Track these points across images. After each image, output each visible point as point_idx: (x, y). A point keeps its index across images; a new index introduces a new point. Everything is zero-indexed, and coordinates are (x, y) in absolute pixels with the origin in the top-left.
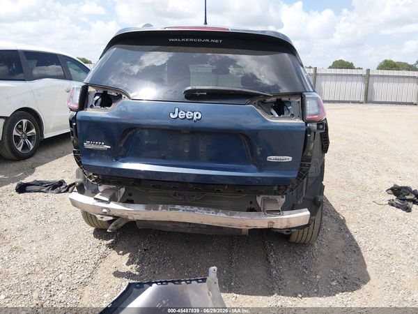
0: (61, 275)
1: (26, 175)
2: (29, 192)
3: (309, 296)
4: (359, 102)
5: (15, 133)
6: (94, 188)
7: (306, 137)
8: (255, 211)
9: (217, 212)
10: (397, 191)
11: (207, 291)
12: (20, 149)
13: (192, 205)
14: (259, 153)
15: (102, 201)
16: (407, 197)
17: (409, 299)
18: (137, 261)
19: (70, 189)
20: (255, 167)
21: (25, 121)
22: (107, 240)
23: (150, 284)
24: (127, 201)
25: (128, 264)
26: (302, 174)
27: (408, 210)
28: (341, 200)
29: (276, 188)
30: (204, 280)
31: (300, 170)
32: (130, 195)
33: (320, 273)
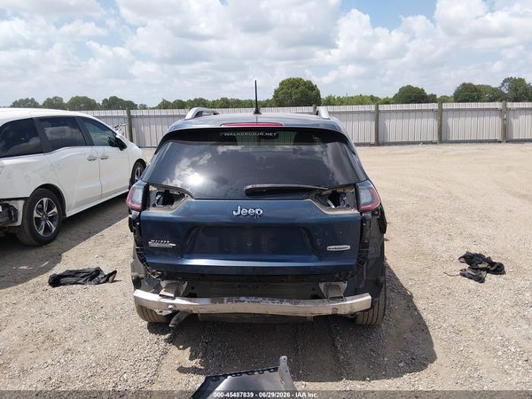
0: (125, 375)
1: (55, 264)
2: (64, 285)
3: (377, 379)
4: (432, 143)
5: (35, 215)
6: (156, 283)
7: (362, 226)
8: (319, 298)
9: (281, 302)
10: (470, 259)
11: (279, 379)
12: (41, 233)
13: (257, 296)
14: (319, 244)
15: (168, 297)
16: (480, 266)
17: (476, 375)
18: (201, 355)
19: (111, 278)
20: (315, 257)
21: (45, 200)
22: (164, 334)
23: (225, 376)
24: (190, 295)
25: (191, 358)
26: (362, 260)
27: (481, 280)
28: (410, 273)
29: (337, 276)
30: (276, 369)
31: (359, 256)
32: (193, 288)
33: (388, 355)
